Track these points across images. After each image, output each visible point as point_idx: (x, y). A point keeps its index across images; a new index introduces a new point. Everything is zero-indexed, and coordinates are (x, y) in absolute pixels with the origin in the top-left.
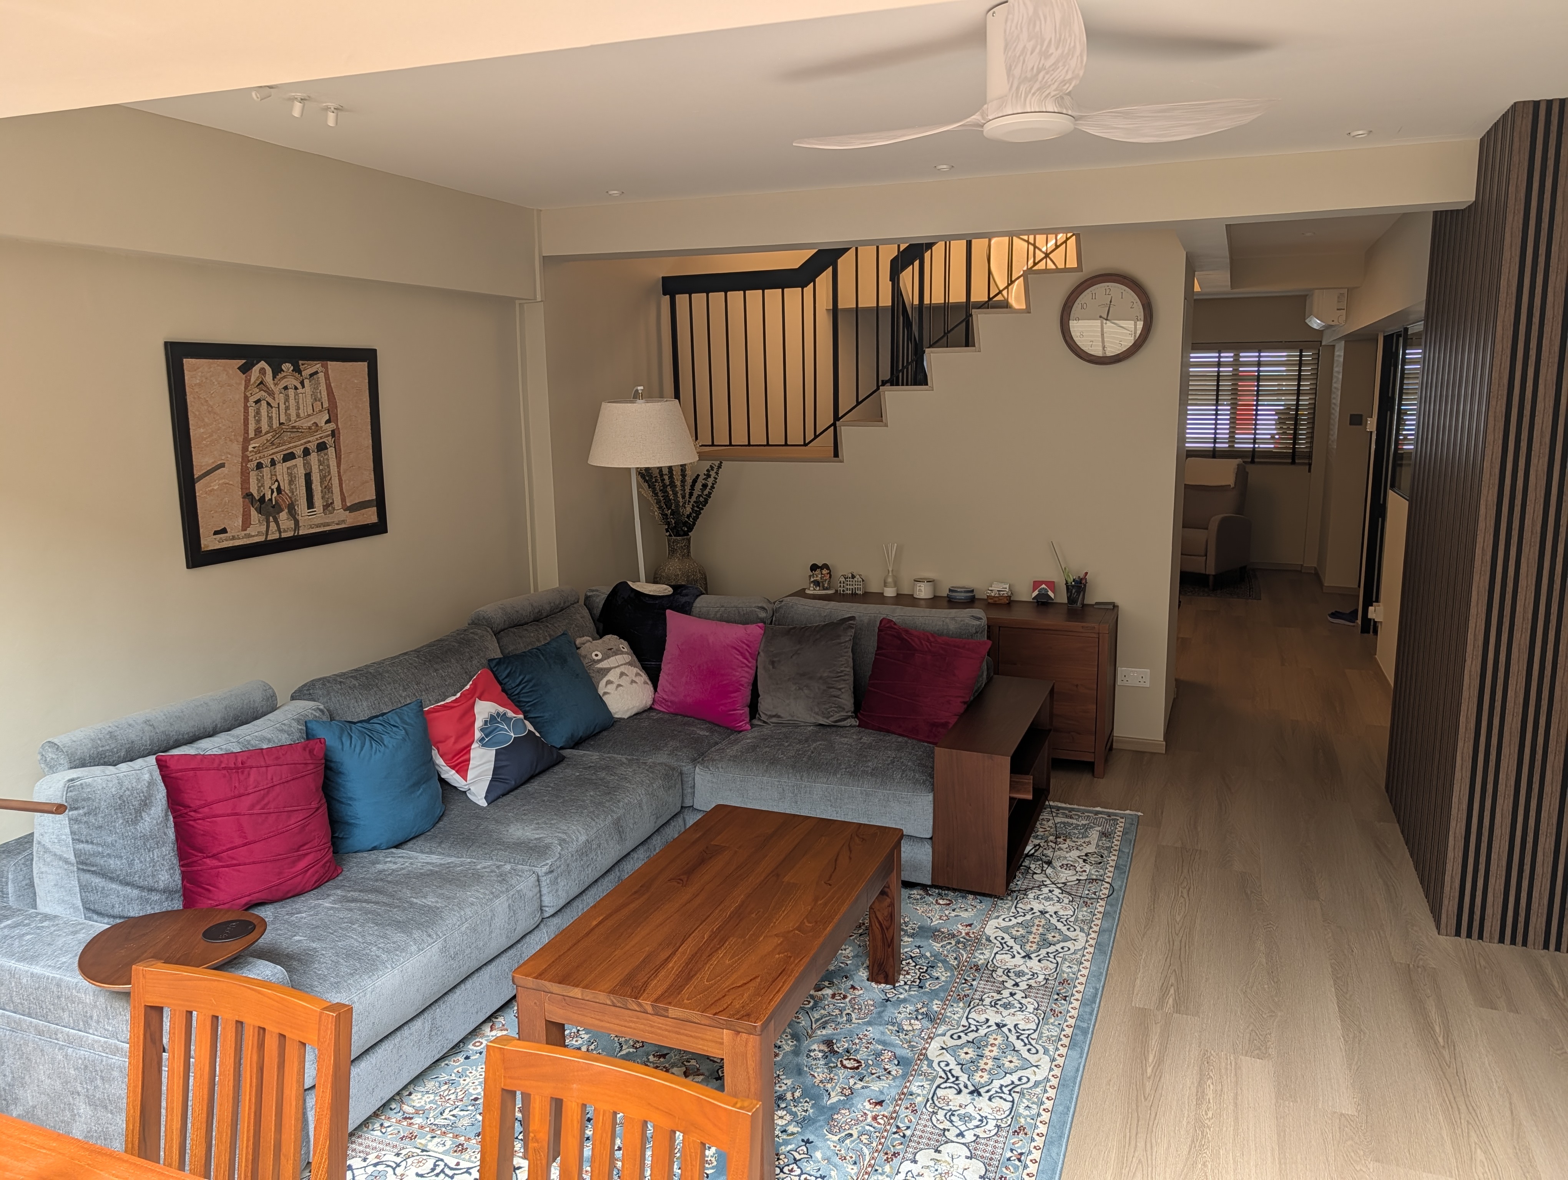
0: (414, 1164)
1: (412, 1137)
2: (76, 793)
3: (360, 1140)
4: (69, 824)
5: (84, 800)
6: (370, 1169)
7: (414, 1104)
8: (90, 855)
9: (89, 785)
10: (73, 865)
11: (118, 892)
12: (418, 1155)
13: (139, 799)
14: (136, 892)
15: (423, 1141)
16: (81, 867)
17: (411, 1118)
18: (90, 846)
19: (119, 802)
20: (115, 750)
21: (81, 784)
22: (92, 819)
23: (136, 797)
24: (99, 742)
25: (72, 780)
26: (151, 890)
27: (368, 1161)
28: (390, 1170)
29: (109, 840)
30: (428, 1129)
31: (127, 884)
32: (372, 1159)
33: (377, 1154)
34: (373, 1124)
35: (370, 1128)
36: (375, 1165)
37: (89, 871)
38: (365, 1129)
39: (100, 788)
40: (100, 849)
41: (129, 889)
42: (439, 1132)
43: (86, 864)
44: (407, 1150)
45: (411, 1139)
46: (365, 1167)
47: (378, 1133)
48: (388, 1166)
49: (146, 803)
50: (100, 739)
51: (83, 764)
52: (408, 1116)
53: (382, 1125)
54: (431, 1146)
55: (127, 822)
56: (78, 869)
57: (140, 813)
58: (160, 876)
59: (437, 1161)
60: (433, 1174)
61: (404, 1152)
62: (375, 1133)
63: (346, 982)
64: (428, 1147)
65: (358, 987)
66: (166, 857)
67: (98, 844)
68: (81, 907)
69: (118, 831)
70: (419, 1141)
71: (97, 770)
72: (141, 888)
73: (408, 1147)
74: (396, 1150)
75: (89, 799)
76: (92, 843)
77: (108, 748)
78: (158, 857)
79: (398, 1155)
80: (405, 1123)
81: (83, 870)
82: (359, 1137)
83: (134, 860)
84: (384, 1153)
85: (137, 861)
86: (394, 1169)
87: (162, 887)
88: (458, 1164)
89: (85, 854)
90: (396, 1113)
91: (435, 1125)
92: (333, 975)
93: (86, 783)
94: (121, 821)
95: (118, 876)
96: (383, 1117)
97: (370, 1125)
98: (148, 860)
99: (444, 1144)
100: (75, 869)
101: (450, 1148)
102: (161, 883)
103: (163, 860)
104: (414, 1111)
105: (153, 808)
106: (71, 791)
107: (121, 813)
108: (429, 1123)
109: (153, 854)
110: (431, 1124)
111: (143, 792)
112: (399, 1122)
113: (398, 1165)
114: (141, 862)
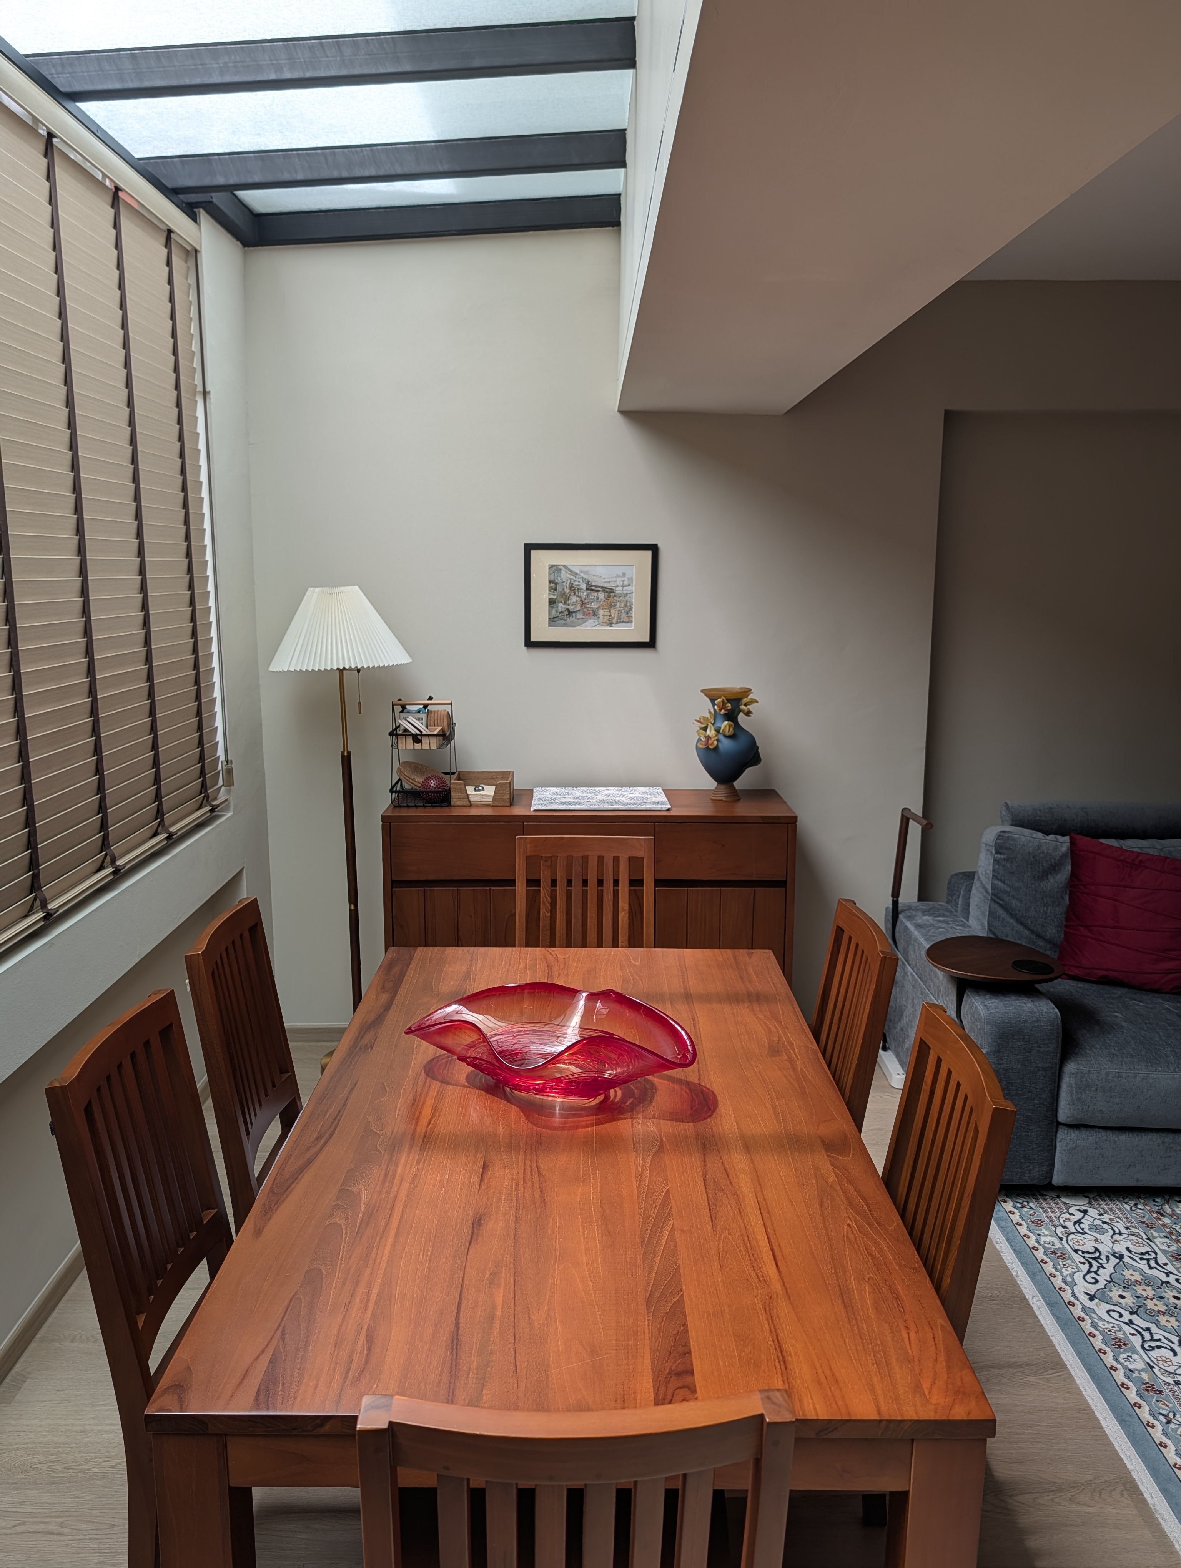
0: (1132, 1242)
1: (1150, 1226)
2: (1002, 841)
3: (1110, 1202)
4: (993, 863)
5: (1006, 849)
6: (1100, 1223)
7: (1176, 1209)
8: (1001, 891)
9: (1014, 839)
10: (989, 894)
11: (1013, 926)
12: (1142, 1239)
13: (1049, 862)
14: (1026, 932)
15: (1155, 1234)
16: (993, 897)
17: (1162, 1215)
18: (1003, 885)
19: (1032, 860)
20: (1049, 822)
21: (1008, 837)
22: (1008, 865)
23: (1047, 861)
24: (1038, 812)
25: (1004, 832)
26: (1039, 936)
27: (1102, 1217)
28: (1111, 1232)
29: (1016, 885)
30: (1168, 1230)
31: (1021, 923)
32: (1106, 1218)
33: (1113, 1217)
34: (1131, 1200)
35: (1126, 1201)
36: (1104, 1222)
37: (998, 903)
38: (1121, 1199)
39: (1021, 843)
40: (1008, 889)
41: (1021, 928)
42: (1174, 1237)
43: (998, 897)
44: (1137, 1231)
45: (1148, 1227)
46: (1095, 1219)
47: (1128, 1208)
48: (1112, 1229)
49: (1054, 868)
50: (1040, 810)
51: (1022, 825)
52: (1162, 1212)
53: (1136, 1205)
54: (1158, 1241)
55: (1034, 877)
56: (992, 899)
57: (1047, 874)
58: (1048, 928)
59: (1152, 1252)
60: (1140, 1256)
61: (1133, 1230)
62: (1126, 1206)
63: (1123, 1058)
64: (1155, 1240)
65: (1132, 1068)
66: (1058, 916)
67: (1008, 885)
68: (987, 927)
69: (1025, 881)
70: (1153, 1232)
71: (1026, 832)
72: (1033, 932)
73: (1140, 1229)
74: (1128, 1225)
75: (1010, 849)
76: (1004, 883)
77: (1044, 819)
78: (1051, 913)
79: (1127, 1228)
80: (1155, 1215)
81: (994, 900)
82: (1111, 1200)
83: (1030, 907)
84: (1118, 1220)
85: (1032, 909)
86: (1115, 1233)
87: (1048, 937)
88: (1166, 1264)
89: (998, 889)
90: (1155, 1205)
91: (1177, 1231)
92: (1116, 1049)
93: (1012, 837)
94: (1029, 874)
95: (1016, 915)
96: (1142, 1201)
97: (1128, 1199)
98: (1042, 911)
99: (1169, 1247)
100: (990, 898)
101: (1171, 1252)
102: (1048, 933)
103: (1055, 917)
104: (1171, 1213)
105: (1059, 875)
106: (1000, 839)
107: (1031, 868)
108: (1174, 1227)
109: (1047, 909)
110: (1174, 1229)
111: (1055, 859)
112: (1151, 1212)
113: (1120, 1234)
114: (1036, 911)
